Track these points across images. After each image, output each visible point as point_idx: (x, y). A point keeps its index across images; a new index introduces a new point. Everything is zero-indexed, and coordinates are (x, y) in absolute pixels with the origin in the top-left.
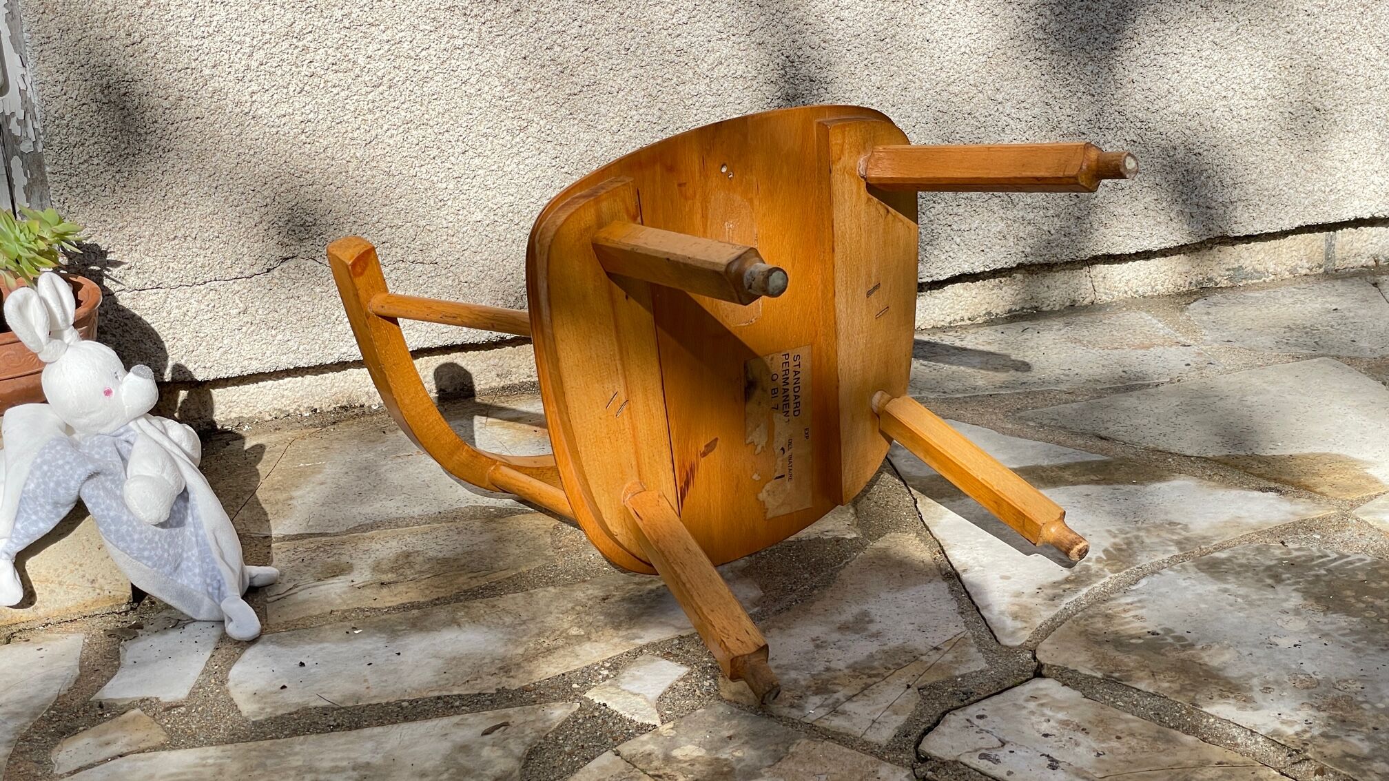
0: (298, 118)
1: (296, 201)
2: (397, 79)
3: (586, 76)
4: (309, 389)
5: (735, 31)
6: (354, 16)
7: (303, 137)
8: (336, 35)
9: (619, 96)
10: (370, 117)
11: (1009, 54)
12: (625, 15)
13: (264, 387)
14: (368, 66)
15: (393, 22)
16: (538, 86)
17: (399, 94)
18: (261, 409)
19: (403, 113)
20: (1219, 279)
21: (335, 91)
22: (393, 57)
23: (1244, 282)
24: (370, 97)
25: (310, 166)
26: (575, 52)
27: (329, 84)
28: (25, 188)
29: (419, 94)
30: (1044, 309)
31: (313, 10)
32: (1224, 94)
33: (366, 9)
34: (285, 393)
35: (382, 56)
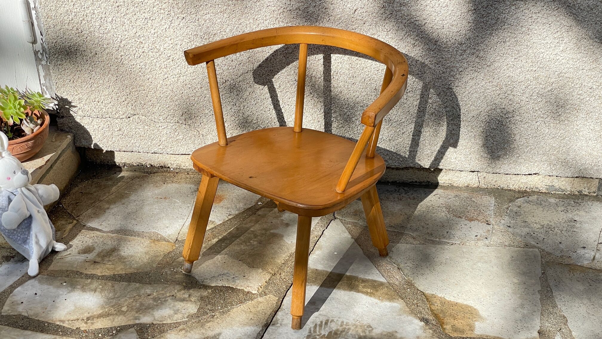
0: (138, 66)
1: (138, 95)
2: (175, 58)
3: (250, 67)
4: (150, 158)
5: (312, 59)
6: (159, 33)
7: (140, 73)
8: (152, 39)
9: (263, 77)
10: (165, 70)
11: (436, 84)
13: (134, 154)
14: (164, 52)
15: (174, 37)
16: (230, 68)
17: (176, 63)
18: (133, 161)
19: (178, 70)
20: (541, 188)
21: (152, 59)
22: (174, 50)
23: (554, 192)
24: (165, 63)
25: (143, 84)
26: (245, 58)
27: (150, 56)
28: (44, 76)
29: (184, 64)
30: (454, 185)
31: (144, 29)
32: (542, 116)
33: (164, 31)
34: (141, 157)
35: (169, 49)
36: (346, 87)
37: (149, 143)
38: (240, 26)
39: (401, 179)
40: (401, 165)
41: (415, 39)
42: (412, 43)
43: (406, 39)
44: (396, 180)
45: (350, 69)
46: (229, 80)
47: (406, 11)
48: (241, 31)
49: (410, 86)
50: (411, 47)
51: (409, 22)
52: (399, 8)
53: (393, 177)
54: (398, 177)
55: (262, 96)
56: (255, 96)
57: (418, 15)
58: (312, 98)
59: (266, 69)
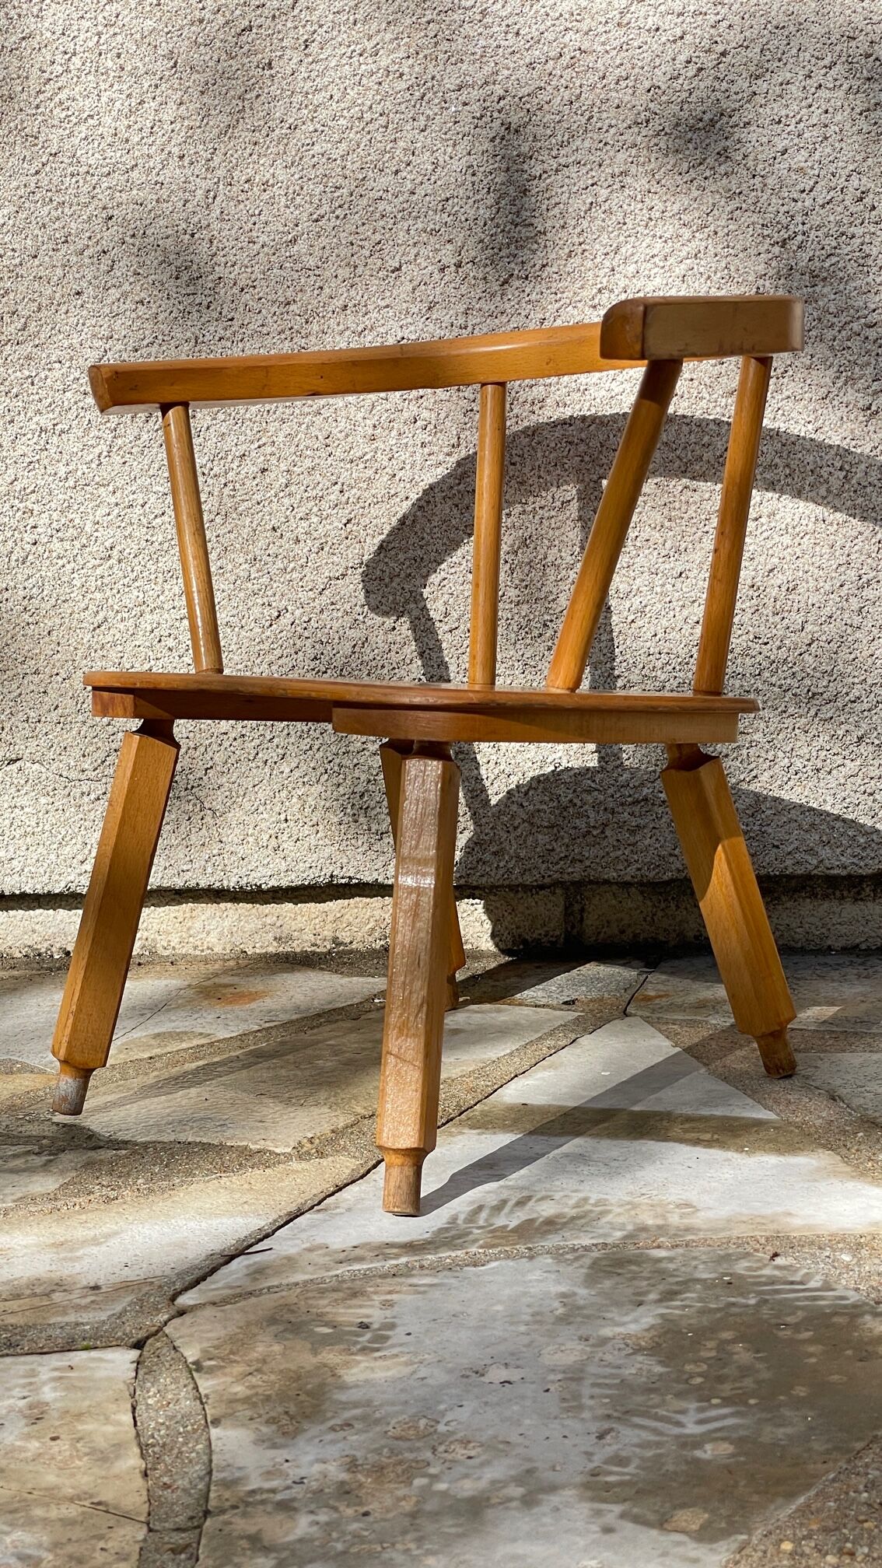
0: (21, 593)
1: (19, 691)
2: (128, 551)
3: (350, 556)
4: (62, 927)
5: (543, 502)
6: (79, 473)
7: (26, 616)
8: (60, 496)
9: (394, 584)
10: (98, 595)
12: (397, 478)
13: (15, 916)
14: (96, 534)
15: (123, 482)
16: (292, 565)
17: (129, 569)
18: (10, 944)
19: (135, 593)
21: (61, 563)
22: (123, 525)
24: (99, 571)
25: (34, 652)
26: (335, 524)
27: (54, 554)
29: (152, 571)
31: (37, 466)
33: (94, 466)
34: (37, 927)
35: (110, 524)
36: (658, 589)
37: (53, 857)
38: (319, 420)
39: (874, 934)
40: (862, 864)
41: (870, 391)
42: (860, 405)
43: (841, 394)
44: (857, 941)
45: (667, 524)
46: (289, 608)
47: (833, 297)
48: (319, 434)
49: (869, 561)
50: (861, 418)
51: (844, 333)
52: (809, 289)
53: (843, 929)
54: (862, 928)
55: (393, 653)
56: (371, 658)
57: (873, 306)
58: (550, 644)
59: (401, 557)
